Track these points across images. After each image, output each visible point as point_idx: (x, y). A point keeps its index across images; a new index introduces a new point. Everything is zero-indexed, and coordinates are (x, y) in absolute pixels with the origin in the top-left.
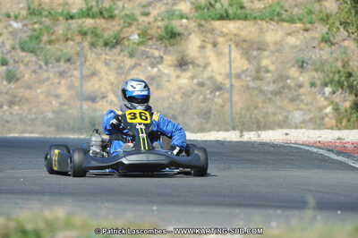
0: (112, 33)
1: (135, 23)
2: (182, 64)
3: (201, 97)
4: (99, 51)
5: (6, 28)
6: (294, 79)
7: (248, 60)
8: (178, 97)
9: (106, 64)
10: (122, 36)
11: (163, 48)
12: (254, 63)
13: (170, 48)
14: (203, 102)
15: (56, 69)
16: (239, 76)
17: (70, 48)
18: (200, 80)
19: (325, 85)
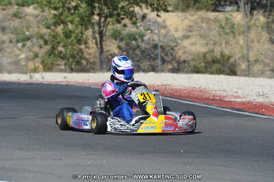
19: (18, 42)
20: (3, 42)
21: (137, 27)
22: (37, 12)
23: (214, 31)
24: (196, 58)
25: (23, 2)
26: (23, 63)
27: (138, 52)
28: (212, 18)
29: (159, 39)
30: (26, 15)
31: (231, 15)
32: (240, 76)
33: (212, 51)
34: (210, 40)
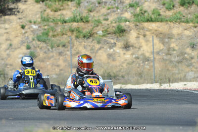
0: (87, 31)
1: (100, 25)
2: (127, 47)
3: (137, 65)
4: (81, 40)
5: (29, 28)
6: (188, 54)
7: (163, 44)
8: (124, 65)
9: (85, 47)
10: (93, 32)
11: (116, 38)
12: (167, 45)
13: (120, 38)
14: (138, 68)
15: (57, 50)
16: (158, 53)
17: (64, 39)
18: (137, 56)
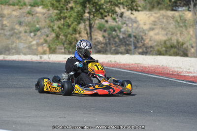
19: (31, 32)
20: (20, 32)
21: (116, 22)
22: (44, 11)
23: (172, 25)
24: (159, 44)
25: (34, 3)
26: (35, 47)
27: (117, 40)
28: (171, 15)
29: (132, 31)
30: (37, 13)
31: (184, 13)
32: (191, 57)
33: (171, 39)
34: (169, 31)
